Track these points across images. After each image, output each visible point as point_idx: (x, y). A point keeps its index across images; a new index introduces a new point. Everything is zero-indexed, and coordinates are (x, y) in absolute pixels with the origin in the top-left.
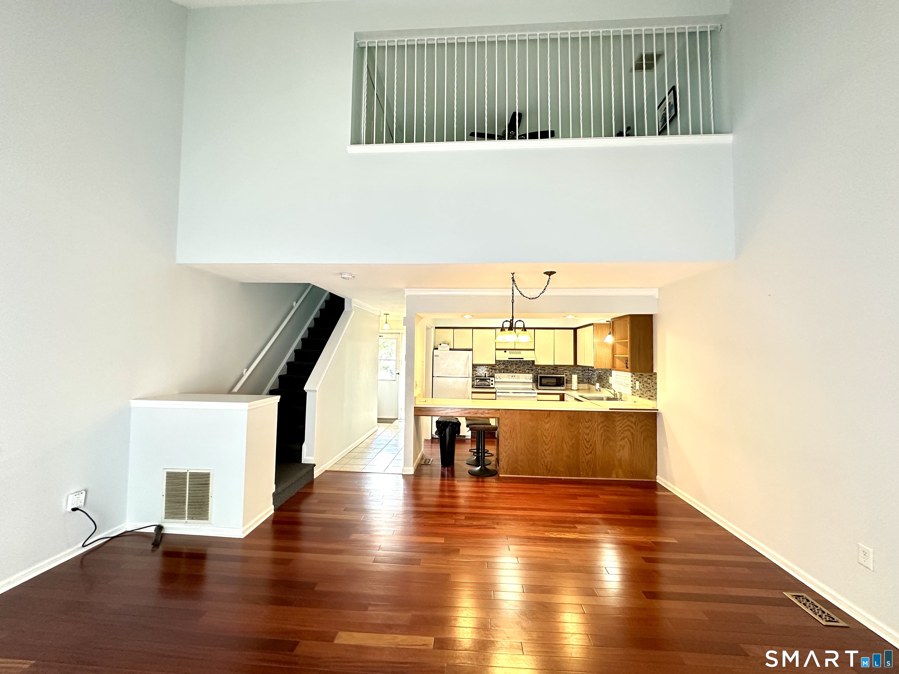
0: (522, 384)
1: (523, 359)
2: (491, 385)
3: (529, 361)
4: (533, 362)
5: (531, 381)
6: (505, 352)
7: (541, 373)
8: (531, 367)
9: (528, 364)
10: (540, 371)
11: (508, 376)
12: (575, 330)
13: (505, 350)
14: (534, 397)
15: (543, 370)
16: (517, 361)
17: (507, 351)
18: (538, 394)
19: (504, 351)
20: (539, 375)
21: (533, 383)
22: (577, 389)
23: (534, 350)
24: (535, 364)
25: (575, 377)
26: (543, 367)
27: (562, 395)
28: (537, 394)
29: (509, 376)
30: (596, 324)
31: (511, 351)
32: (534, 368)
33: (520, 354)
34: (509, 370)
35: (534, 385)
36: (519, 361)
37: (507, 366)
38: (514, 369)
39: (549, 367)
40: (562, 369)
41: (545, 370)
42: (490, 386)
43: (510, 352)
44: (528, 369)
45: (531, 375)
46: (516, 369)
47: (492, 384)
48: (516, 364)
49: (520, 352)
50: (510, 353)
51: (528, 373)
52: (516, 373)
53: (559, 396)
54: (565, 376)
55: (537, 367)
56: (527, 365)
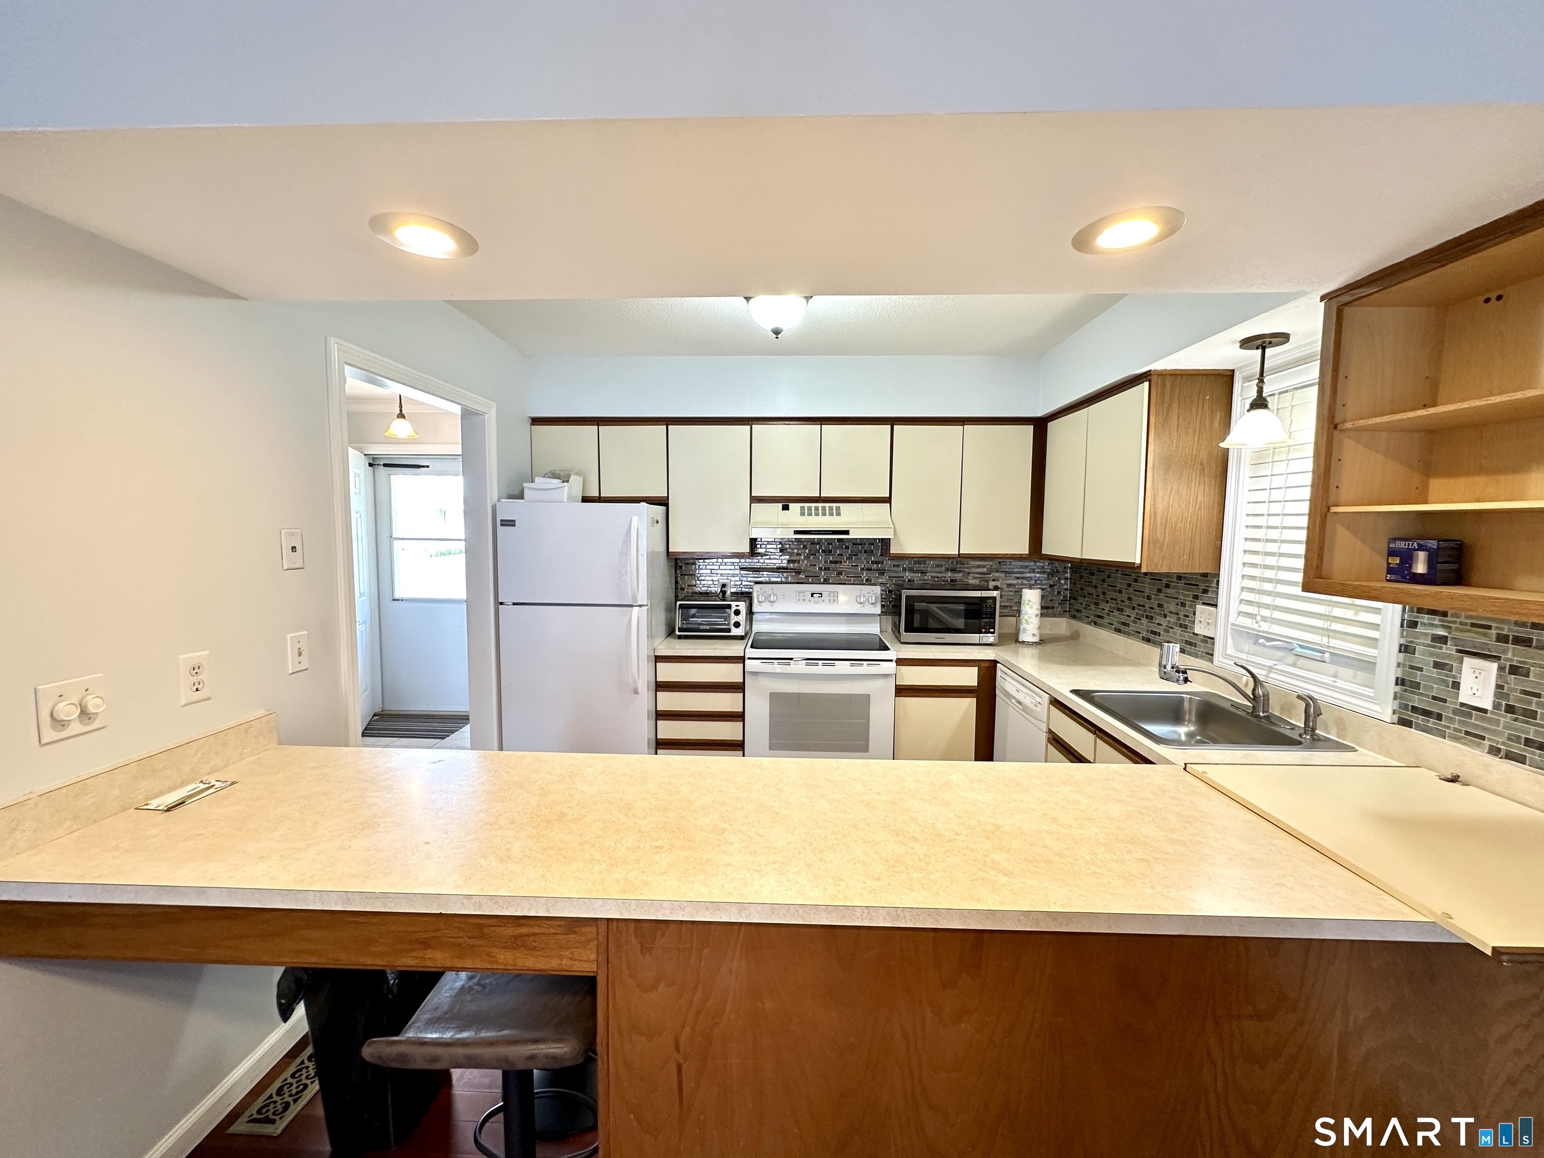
0: (844, 618)
1: (847, 532)
2: (733, 628)
3: (872, 542)
4: (885, 543)
5: (878, 610)
6: (786, 508)
7: (911, 585)
8: (877, 563)
9: (869, 552)
10: (908, 575)
11: (800, 592)
12: (1040, 425)
13: (786, 503)
14: (886, 676)
15: (917, 572)
16: (830, 542)
17: (791, 505)
18: (900, 662)
19: (780, 505)
20: (905, 593)
21: (884, 617)
22: (1036, 639)
23: (888, 500)
24: (894, 550)
25: (1032, 598)
26: (919, 563)
27: (987, 665)
28: (894, 664)
29: (803, 592)
30: (1163, 374)
31: (806, 505)
32: (888, 564)
33: (838, 514)
34: (805, 571)
35: (888, 621)
36: (839, 540)
37: (797, 558)
38: (820, 569)
39: (938, 563)
40: (984, 566)
41: (924, 573)
42: (729, 630)
43: (802, 508)
44: (869, 569)
45: (878, 590)
46: (827, 569)
47: (737, 625)
48: (827, 552)
49: (838, 508)
50: (802, 514)
51: (869, 582)
52: (826, 582)
53: (975, 670)
54: (995, 593)
55: (897, 563)
56: (863, 556)
